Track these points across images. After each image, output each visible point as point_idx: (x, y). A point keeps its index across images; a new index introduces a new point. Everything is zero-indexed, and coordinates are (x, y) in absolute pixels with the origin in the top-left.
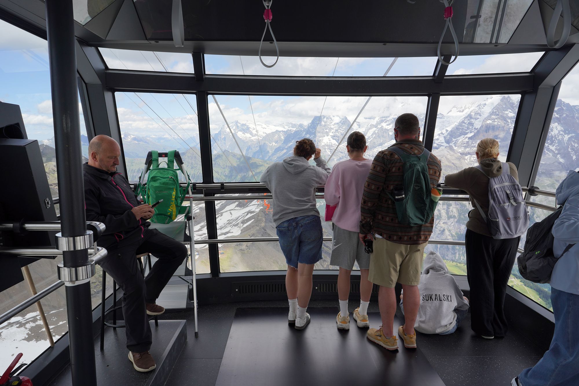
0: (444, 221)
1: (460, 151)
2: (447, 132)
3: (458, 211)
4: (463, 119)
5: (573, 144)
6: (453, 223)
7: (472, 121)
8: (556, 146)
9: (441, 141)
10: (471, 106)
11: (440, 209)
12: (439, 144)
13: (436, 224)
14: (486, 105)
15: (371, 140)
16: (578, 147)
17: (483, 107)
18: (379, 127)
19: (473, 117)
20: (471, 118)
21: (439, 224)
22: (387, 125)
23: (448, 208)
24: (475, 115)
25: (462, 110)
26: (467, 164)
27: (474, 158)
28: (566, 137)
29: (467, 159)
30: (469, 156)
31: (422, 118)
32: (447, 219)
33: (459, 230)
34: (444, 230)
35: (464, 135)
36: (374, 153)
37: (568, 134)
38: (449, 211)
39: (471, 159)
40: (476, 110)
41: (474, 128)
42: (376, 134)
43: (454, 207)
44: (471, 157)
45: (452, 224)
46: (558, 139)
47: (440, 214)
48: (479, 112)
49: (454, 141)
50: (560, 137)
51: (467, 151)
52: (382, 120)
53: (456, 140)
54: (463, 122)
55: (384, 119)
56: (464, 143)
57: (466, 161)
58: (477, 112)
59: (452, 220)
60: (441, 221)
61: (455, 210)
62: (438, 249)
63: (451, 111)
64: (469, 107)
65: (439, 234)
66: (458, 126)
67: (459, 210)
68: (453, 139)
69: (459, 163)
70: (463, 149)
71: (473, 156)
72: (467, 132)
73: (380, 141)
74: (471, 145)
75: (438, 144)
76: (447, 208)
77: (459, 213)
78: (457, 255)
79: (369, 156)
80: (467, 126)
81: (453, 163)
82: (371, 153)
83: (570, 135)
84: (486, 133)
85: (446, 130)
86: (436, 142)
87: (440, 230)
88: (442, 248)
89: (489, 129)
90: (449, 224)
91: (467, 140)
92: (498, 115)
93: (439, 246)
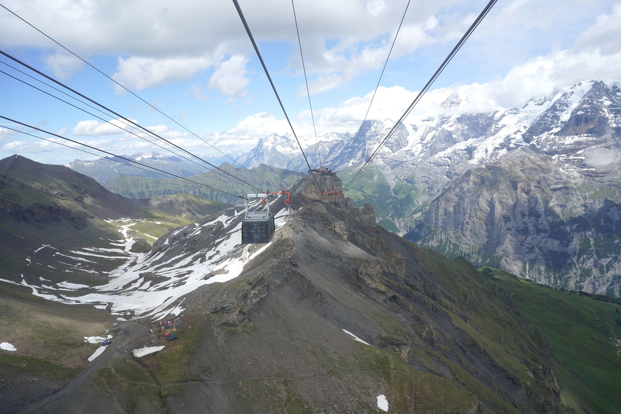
0: (532, 237)
1: (545, 150)
2: (525, 129)
3: (550, 223)
4: (546, 112)
6: (545, 238)
7: (557, 114)
9: (518, 140)
10: (552, 97)
11: (526, 222)
12: (517, 143)
13: (523, 240)
15: (431, 145)
17: (569, 96)
18: (440, 129)
19: (558, 109)
20: (556, 110)
21: (527, 240)
22: (450, 126)
23: (537, 220)
24: (560, 106)
25: (541, 103)
26: (555, 166)
27: (564, 158)
29: (555, 160)
30: (557, 156)
31: (490, 116)
32: (536, 234)
33: (552, 247)
34: (533, 247)
35: (548, 131)
36: (436, 160)
38: (538, 224)
39: (560, 159)
40: (562, 100)
41: (560, 121)
42: (436, 138)
43: (544, 218)
44: (560, 156)
45: (544, 240)
47: (527, 228)
48: (565, 102)
49: (535, 139)
51: (554, 149)
52: (442, 121)
53: (537, 137)
54: (545, 115)
55: (445, 120)
56: (550, 141)
57: (554, 162)
58: (562, 103)
59: (543, 234)
60: (529, 236)
61: (545, 223)
62: (527, 272)
63: (527, 104)
64: (549, 98)
65: (527, 253)
66: (539, 121)
68: (534, 136)
69: (545, 164)
70: (548, 148)
71: (561, 155)
72: (552, 127)
73: (442, 146)
74: (558, 142)
75: (515, 144)
76: (535, 220)
77: (551, 226)
78: (552, 279)
79: (430, 163)
80: (551, 120)
81: (538, 165)
82: (432, 160)
84: (577, 126)
85: (524, 127)
86: (513, 141)
87: (528, 248)
88: (532, 270)
89: (581, 121)
90: (539, 239)
91: (552, 136)
92: (591, 103)
93: (527, 268)
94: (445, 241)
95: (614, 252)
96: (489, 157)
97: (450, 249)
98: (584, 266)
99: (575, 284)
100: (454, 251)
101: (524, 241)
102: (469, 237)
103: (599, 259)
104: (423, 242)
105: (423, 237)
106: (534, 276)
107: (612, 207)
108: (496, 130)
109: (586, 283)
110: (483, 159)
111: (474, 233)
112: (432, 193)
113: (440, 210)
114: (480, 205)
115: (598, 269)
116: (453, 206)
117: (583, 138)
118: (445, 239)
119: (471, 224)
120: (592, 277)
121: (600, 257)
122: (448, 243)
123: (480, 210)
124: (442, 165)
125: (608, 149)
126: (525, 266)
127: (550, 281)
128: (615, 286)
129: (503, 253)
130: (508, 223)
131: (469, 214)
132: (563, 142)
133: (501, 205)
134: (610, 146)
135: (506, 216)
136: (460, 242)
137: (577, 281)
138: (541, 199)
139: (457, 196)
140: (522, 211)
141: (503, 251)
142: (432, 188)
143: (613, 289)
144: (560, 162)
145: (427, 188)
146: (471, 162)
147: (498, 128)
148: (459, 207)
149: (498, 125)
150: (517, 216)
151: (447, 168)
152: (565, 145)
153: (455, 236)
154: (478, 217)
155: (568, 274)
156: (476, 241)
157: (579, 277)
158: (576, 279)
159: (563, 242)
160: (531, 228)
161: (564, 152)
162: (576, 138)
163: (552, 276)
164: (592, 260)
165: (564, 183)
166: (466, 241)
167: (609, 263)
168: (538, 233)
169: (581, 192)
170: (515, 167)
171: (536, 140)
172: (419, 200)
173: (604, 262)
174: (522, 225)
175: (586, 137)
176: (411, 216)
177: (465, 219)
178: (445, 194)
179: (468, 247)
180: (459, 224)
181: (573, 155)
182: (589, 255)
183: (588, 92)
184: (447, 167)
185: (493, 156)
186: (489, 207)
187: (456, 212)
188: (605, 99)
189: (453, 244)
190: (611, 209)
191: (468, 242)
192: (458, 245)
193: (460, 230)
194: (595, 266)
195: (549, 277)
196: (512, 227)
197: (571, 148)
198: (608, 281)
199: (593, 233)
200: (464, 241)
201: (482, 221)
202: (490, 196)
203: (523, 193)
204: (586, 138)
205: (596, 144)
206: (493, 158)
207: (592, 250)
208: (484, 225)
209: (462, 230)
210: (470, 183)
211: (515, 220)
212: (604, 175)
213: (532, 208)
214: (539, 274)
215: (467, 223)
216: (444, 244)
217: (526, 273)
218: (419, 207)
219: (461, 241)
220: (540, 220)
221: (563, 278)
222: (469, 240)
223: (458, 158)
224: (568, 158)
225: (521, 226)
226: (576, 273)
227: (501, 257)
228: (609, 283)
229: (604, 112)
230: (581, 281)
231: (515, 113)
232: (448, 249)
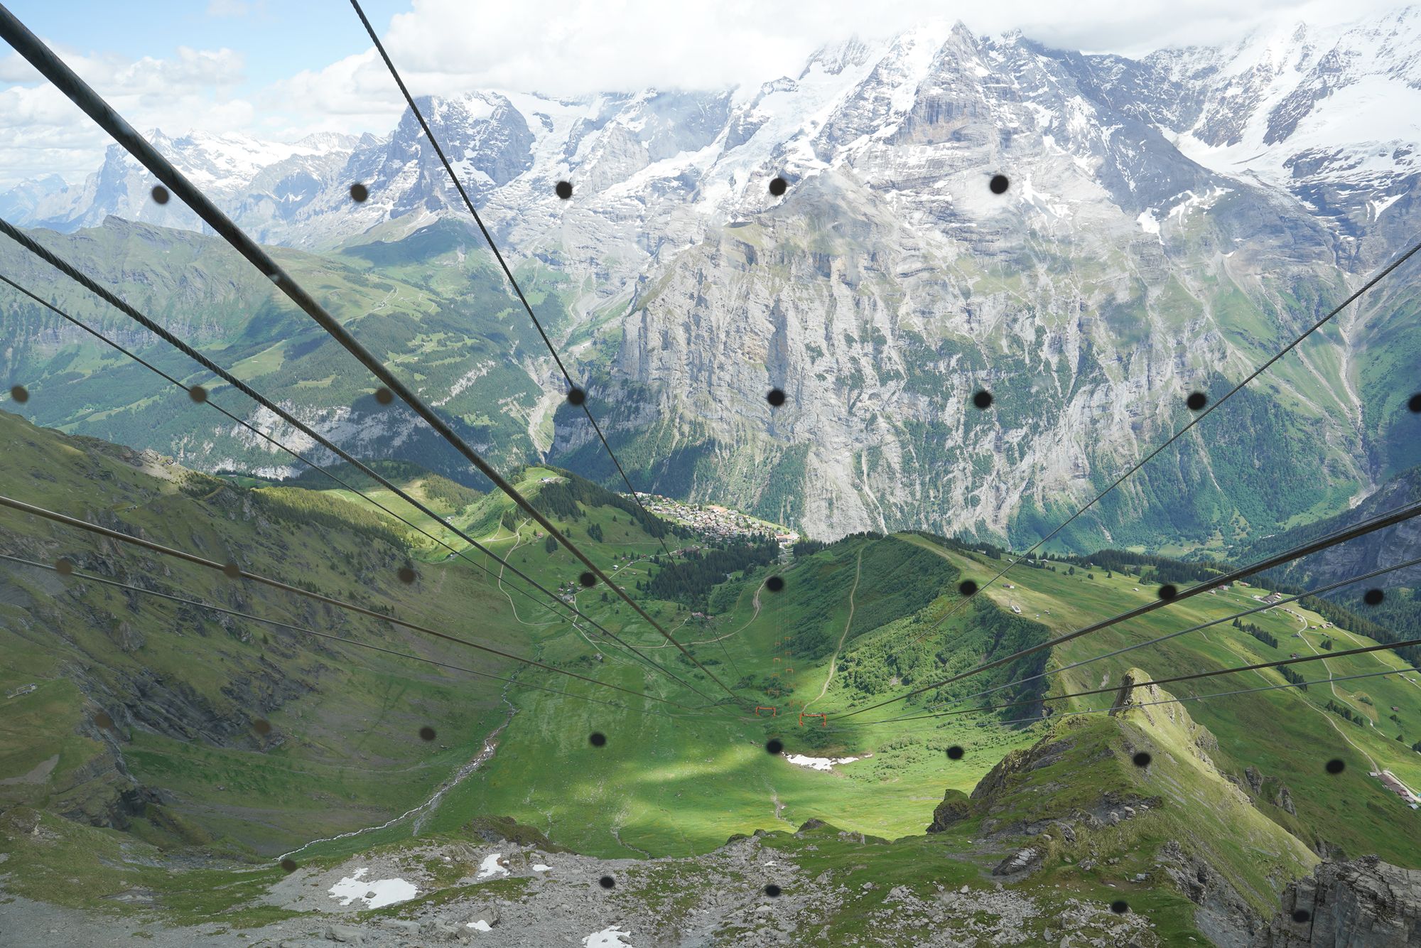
0: (872, 391)
1: (869, 178)
2: (815, 127)
3: (905, 356)
4: (860, 88)
5: (1123, 150)
6: (897, 394)
7: (884, 93)
10: (859, 55)
11: (856, 356)
12: (801, 163)
13: (852, 401)
14: (913, 45)
15: (592, 165)
16: (1134, 156)
17: (907, 51)
18: (608, 125)
19: (885, 81)
20: (880, 83)
21: (860, 401)
22: (632, 120)
23: (878, 351)
24: (889, 73)
25: (836, 68)
26: (895, 216)
27: (909, 199)
28: (1106, 133)
29: (891, 202)
30: (894, 192)
31: (722, 97)
32: (878, 384)
33: (911, 412)
34: (874, 418)
35: (867, 133)
36: (608, 203)
37: (1109, 124)
38: (882, 359)
39: (902, 201)
40: (892, 61)
41: (891, 112)
42: (604, 147)
43: (892, 345)
44: (902, 195)
45: (895, 398)
46: (1089, 137)
47: (859, 371)
48: (899, 64)
49: (842, 153)
50: (1093, 134)
51: (887, 178)
52: (613, 105)
53: (846, 148)
54: (860, 96)
55: (619, 102)
56: (876, 157)
57: (891, 209)
58: (893, 67)
59: (892, 384)
60: (865, 390)
61: (895, 355)
62: (865, 477)
63: (807, 71)
64: (854, 58)
65: (862, 431)
66: (846, 108)
67: (908, 353)
68: (839, 146)
69: (876, 213)
70: (876, 175)
71: (904, 192)
72: (875, 123)
73: (620, 169)
74: (895, 161)
75: (798, 166)
76: (875, 349)
77: (907, 362)
78: (918, 487)
79: (595, 212)
80: (872, 106)
81: (865, 215)
82: (598, 205)
83: (1113, 128)
84: (931, 123)
85: (813, 123)
86: (791, 158)
87: (863, 420)
88: (874, 471)
89: (938, 112)
90: (886, 397)
91: (881, 146)
92: (957, 70)
93: (865, 468)
94: (667, 415)
95: (1031, 414)
96: (739, 195)
97: (682, 434)
98: (977, 451)
99: (963, 494)
100: (695, 440)
101: (854, 404)
102: (727, 403)
103: (1005, 433)
104: (614, 421)
105: (612, 409)
106: (881, 486)
107: (1020, 311)
108: (749, 129)
109: (984, 488)
110: (725, 201)
111: (740, 391)
112: (608, 287)
113: (650, 335)
114: (750, 321)
115: (1003, 455)
116: (683, 325)
117: (945, 152)
118: (668, 411)
119: (730, 368)
120: (994, 474)
121: (1006, 427)
122: (678, 420)
123: (752, 331)
124: (624, 218)
126: (859, 462)
127: (913, 494)
128: (1035, 489)
129: (811, 437)
130: (817, 362)
131: (725, 344)
132: (903, 160)
133: (800, 317)
135: (813, 345)
136: (705, 417)
137: (967, 488)
138: (881, 298)
139: (692, 296)
140: (845, 330)
141: (810, 431)
142: (607, 276)
143: (1031, 496)
144: (903, 208)
145: (594, 277)
146: (698, 208)
147: (751, 123)
148: (698, 325)
149: (751, 116)
150: (836, 343)
151: (637, 224)
152: (909, 168)
153: (692, 401)
154: (747, 350)
155: (950, 472)
156: (744, 410)
157: (970, 479)
158: (965, 483)
159: (935, 399)
160: (868, 371)
161: (909, 184)
162: (930, 152)
163: (918, 482)
164: (992, 435)
165: (925, 257)
166: (720, 413)
167: (1023, 439)
168: (883, 382)
169: (957, 277)
170: (819, 220)
171: (844, 155)
172: (579, 307)
173: (1014, 437)
174: (849, 365)
175: (948, 149)
176: (566, 351)
177: (714, 356)
178: (660, 292)
179: (725, 426)
180: (699, 371)
181: (927, 190)
182: (986, 424)
183: (945, 44)
184: (638, 222)
185: (749, 193)
186: (770, 322)
187: (693, 339)
188: (976, 64)
189: (691, 422)
190: (1019, 315)
191: (725, 414)
192: (701, 425)
193: (704, 385)
194: (998, 448)
195: (912, 484)
196: (827, 371)
197: (922, 176)
198: (1022, 479)
199: (989, 373)
200: (717, 411)
201: (757, 358)
202: (771, 295)
203: (843, 285)
204: (949, 152)
205: (970, 166)
206: (751, 199)
207: (991, 413)
208: (763, 368)
209: (710, 384)
210: (722, 263)
211: (833, 354)
212: (995, 238)
213: (866, 322)
214: (889, 478)
215: (721, 367)
216: (666, 422)
217: (862, 481)
218: (580, 325)
219: (709, 414)
220: (885, 348)
221: (939, 483)
222: (727, 408)
223: (662, 199)
224: (918, 199)
225: (848, 368)
226: (964, 469)
227: (807, 447)
228: (1024, 484)
229: (977, 92)
230: (975, 487)
231: (785, 90)
232: (677, 437)
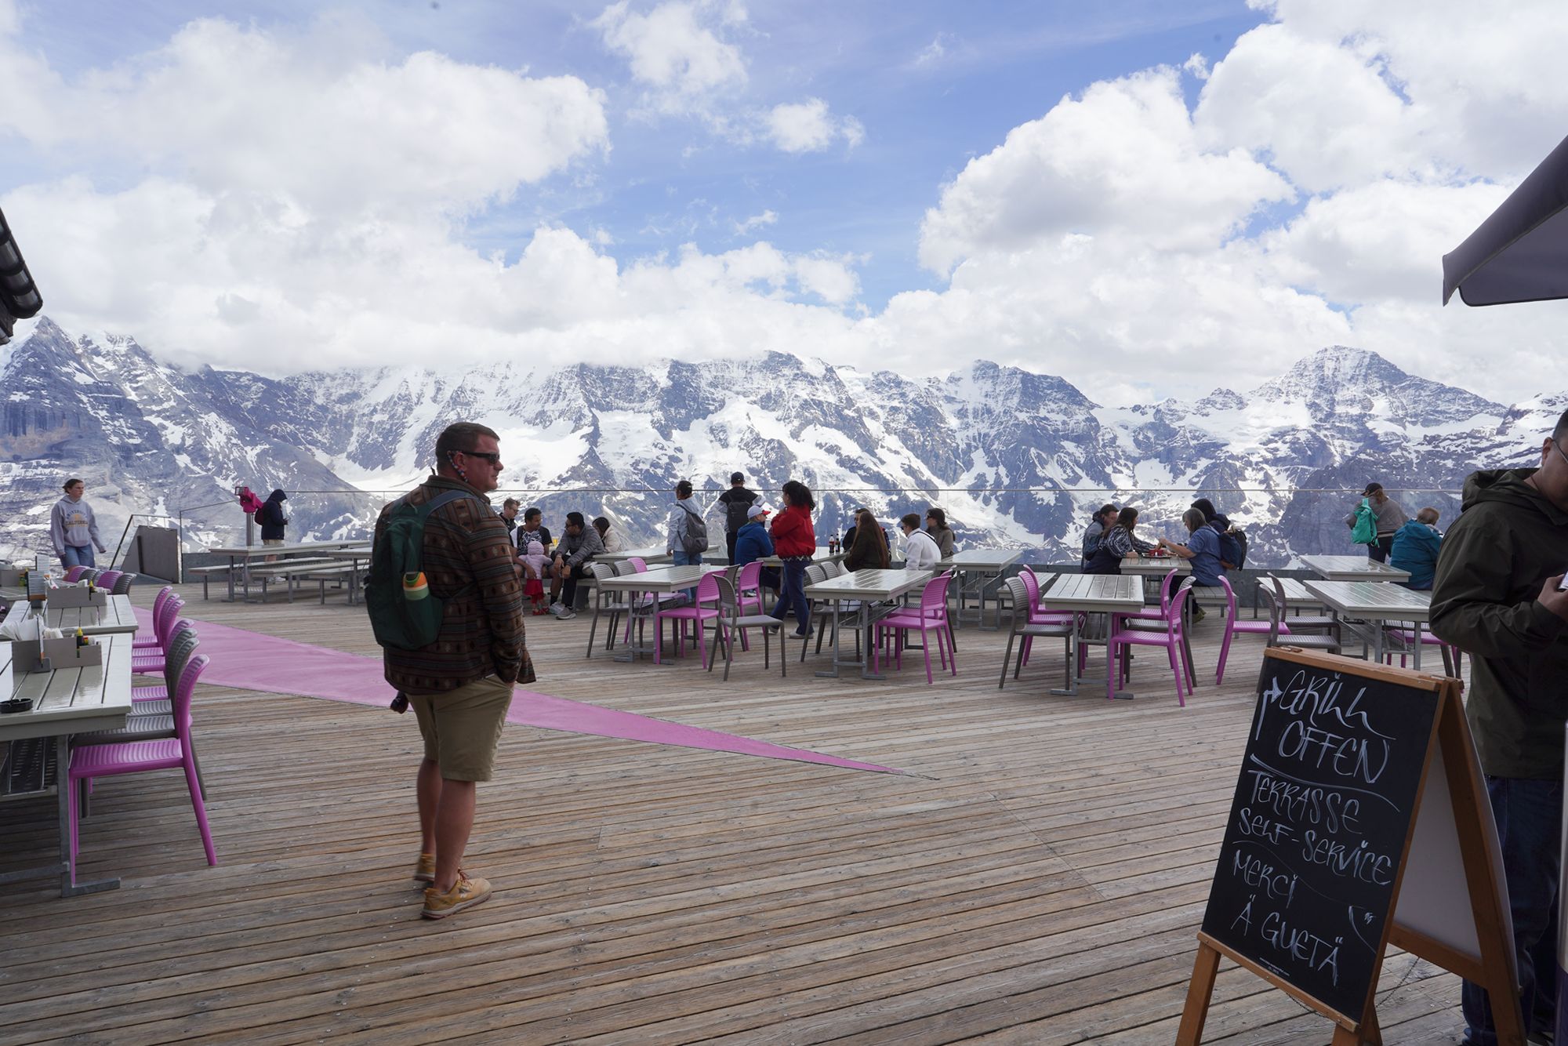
5: (273, 471)
8: (233, 479)
16: (286, 479)
28: (251, 454)
37: (254, 444)
46: (232, 457)
50: (236, 454)
83: (259, 449)
92: (45, 374)
117: (39, 470)
125: (114, 503)
134: (116, 494)
162: (18, 470)
175: (44, 467)
181: (16, 518)
183: (28, 343)
188: (77, 369)
197: (7, 500)
204: (46, 471)
224: (3, 529)
229: (82, 402)
